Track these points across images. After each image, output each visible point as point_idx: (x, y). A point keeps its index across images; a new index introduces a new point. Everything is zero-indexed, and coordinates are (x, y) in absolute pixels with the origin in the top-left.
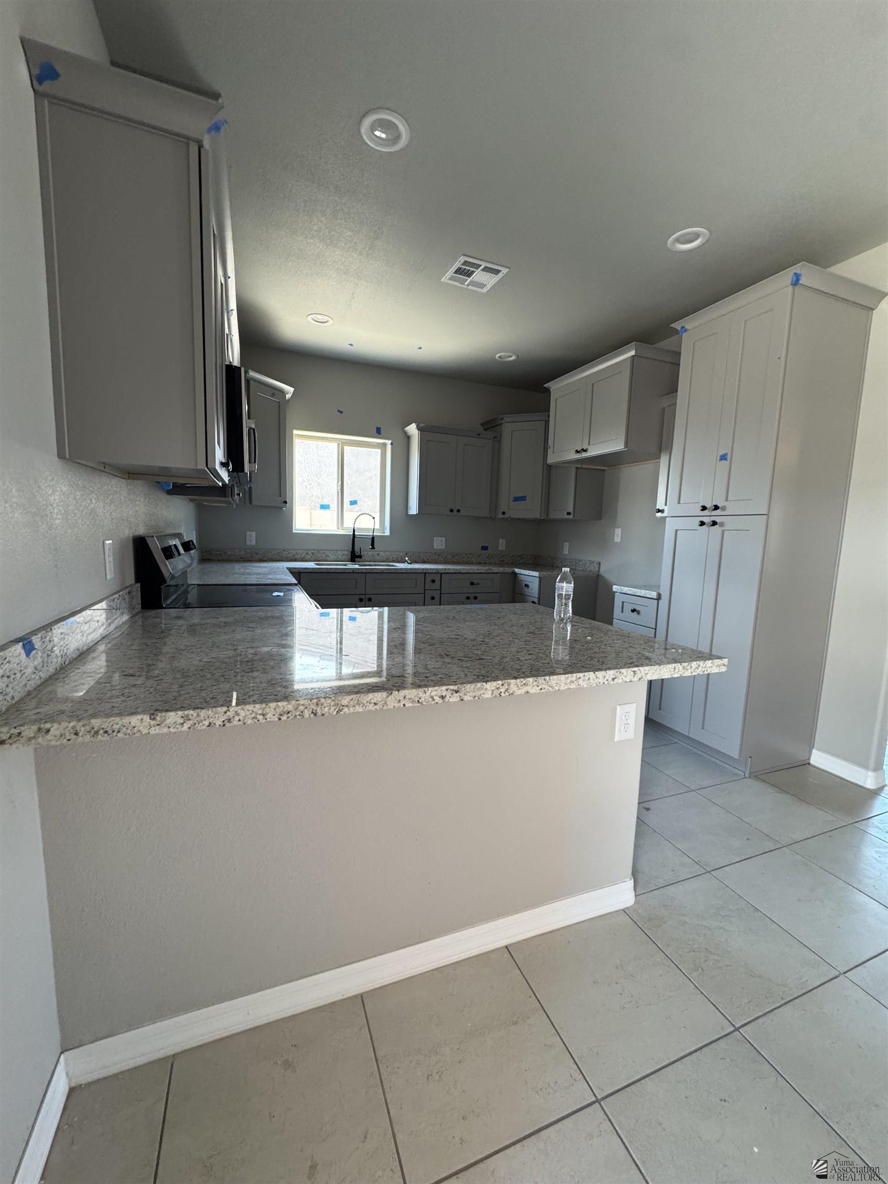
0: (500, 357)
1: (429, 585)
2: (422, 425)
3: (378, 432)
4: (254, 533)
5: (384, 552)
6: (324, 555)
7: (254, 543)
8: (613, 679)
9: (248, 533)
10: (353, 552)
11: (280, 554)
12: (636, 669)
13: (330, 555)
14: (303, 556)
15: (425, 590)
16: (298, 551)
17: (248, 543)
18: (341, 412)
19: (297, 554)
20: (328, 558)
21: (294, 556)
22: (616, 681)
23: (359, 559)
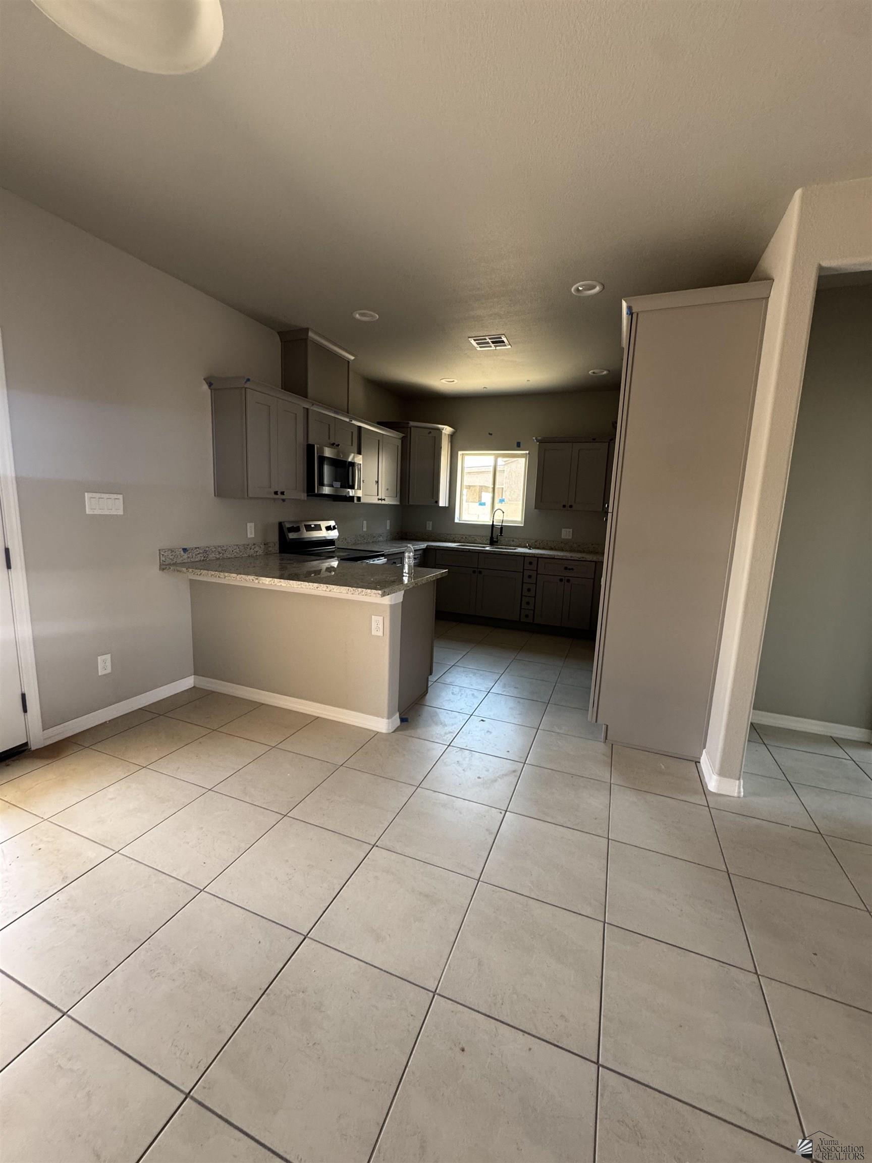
0: (594, 373)
1: (527, 566)
2: (539, 438)
3: (518, 446)
4: (431, 522)
5: (518, 539)
6: (473, 539)
7: (431, 529)
8: (317, 588)
9: (428, 522)
10: (492, 538)
11: (445, 537)
12: (328, 585)
13: (477, 539)
14: (460, 539)
15: (524, 569)
16: (456, 536)
17: (427, 529)
18: (491, 434)
19: (456, 537)
20: (476, 542)
21: (454, 539)
22: (318, 589)
23: (496, 544)
